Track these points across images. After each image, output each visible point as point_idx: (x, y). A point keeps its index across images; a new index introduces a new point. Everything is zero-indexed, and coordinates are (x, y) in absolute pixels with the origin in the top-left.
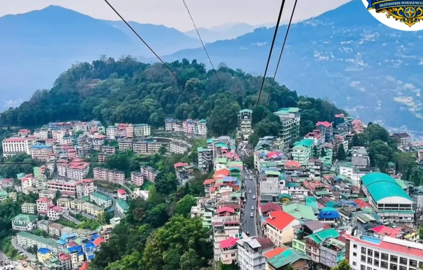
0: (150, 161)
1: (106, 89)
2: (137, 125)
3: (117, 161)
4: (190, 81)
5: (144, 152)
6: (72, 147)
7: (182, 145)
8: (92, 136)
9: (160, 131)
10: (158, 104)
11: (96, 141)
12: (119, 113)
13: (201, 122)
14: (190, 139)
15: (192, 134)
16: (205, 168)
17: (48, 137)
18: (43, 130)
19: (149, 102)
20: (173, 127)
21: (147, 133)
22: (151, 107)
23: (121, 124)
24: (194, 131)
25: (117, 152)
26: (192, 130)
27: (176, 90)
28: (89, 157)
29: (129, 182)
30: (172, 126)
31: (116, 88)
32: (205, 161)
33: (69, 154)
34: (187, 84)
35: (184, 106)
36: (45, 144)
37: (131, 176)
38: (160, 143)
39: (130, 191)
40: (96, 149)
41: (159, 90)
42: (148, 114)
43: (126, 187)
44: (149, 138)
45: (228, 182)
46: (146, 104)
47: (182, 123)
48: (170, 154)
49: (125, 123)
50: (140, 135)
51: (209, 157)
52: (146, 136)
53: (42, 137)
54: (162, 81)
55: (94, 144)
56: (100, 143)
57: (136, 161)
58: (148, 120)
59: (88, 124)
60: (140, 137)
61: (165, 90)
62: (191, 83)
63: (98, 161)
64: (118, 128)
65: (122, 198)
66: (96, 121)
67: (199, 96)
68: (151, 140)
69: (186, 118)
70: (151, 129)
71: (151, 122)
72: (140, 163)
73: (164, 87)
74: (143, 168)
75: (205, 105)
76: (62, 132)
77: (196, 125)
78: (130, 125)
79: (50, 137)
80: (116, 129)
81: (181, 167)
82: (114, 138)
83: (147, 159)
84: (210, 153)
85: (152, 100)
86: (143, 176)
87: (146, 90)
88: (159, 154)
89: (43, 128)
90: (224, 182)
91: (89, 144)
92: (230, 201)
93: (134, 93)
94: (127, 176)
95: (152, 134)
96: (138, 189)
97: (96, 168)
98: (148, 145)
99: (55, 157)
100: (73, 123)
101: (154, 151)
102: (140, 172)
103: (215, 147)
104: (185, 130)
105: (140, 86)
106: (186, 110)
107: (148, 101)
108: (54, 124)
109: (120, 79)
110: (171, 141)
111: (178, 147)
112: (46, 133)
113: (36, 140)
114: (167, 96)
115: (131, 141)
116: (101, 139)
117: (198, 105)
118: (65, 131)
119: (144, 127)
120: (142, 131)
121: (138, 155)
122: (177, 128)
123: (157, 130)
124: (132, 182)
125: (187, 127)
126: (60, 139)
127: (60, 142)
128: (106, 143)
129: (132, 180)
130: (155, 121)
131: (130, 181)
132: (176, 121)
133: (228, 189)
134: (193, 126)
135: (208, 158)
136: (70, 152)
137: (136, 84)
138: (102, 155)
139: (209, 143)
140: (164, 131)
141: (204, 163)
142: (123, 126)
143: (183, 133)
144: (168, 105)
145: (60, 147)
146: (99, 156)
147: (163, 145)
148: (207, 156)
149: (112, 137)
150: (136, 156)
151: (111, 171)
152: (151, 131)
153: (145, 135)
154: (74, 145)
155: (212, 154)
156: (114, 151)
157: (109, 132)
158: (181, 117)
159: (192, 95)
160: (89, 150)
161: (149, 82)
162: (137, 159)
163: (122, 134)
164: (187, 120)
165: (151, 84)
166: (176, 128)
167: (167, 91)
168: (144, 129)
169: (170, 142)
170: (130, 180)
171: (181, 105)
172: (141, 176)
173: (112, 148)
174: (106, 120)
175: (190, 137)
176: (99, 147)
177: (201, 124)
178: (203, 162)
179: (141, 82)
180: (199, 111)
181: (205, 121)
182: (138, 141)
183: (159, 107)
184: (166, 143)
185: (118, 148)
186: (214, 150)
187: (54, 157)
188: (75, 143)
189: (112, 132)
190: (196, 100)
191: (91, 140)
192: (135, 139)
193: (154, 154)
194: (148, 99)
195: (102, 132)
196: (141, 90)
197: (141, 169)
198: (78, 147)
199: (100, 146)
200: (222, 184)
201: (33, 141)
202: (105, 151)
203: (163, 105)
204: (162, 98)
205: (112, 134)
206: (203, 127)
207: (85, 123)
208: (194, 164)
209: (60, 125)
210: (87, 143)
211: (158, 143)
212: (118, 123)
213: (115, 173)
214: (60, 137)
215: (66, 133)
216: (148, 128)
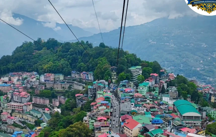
0: (63, 93)
1: (40, 56)
2: (56, 74)
3: (46, 93)
5: (60, 89)
7: (80, 85)
8: (32, 80)
10: (68, 63)
12: (47, 68)
13: (90, 73)
15: (85, 79)
16: (92, 97)
17: (9, 80)
18: (6, 76)
19: (63, 63)
20: (76, 76)
21: (62, 78)
22: (64, 65)
24: (87, 78)
26: (86, 77)
28: (30, 91)
29: (51, 104)
30: (75, 75)
33: (20, 89)
34: (83, 53)
35: (82, 64)
36: (7, 84)
39: (52, 109)
40: (34, 86)
41: (68, 56)
42: (62, 69)
43: (50, 107)
44: (62, 81)
45: (104, 104)
47: (80, 73)
49: (50, 73)
50: (58, 80)
51: (94, 91)
53: (5, 80)
55: (33, 84)
58: (62, 72)
59: (31, 73)
62: (85, 53)
63: (35, 93)
65: (47, 112)
66: (35, 72)
68: (64, 82)
70: (64, 77)
71: (64, 73)
72: (57, 94)
73: (71, 55)
75: (93, 64)
76: (16, 77)
77: (88, 75)
78: (53, 74)
80: (45, 76)
81: (79, 96)
82: (44, 81)
83: (61, 92)
84: (94, 89)
85: (64, 61)
88: (68, 90)
91: (30, 84)
92: (104, 114)
93: (55, 58)
94: (51, 101)
95: (64, 79)
96: (56, 108)
97: (34, 97)
98: (62, 85)
100: (22, 73)
101: (65, 88)
102: (57, 99)
104: (81, 77)
106: (83, 67)
108: (12, 73)
109: (48, 51)
110: (74, 83)
111: (78, 86)
112: (8, 78)
113: (2, 81)
114: (73, 59)
115: (53, 83)
117: (89, 64)
119: (60, 75)
120: (59, 77)
123: (67, 77)
125: (83, 76)
126: (15, 82)
128: (40, 83)
129: (53, 103)
130: (66, 72)
132: (77, 72)
133: (104, 107)
134: (86, 75)
138: (37, 90)
139: (94, 84)
140: (71, 77)
141: (91, 94)
142: (49, 75)
143: (80, 79)
145: (15, 86)
147: (70, 85)
150: (56, 91)
151: (42, 98)
153: (60, 80)
154: (22, 84)
155: (96, 90)
156: (44, 88)
157: (41, 78)
158: (80, 70)
160: (30, 87)
163: (48, 79)
164: (83, 72)
167: (72, 57)
171: (80, 64)
172: (58, 101)
173: (43, 86)
175: (84, 81)
176: (36, 86)
180: (89, 67)
181: (92, 72)
183: (68, 65)
184: (72, 84)
185: (46, 86)
186: (96, 87)
187: (11, 91)
191: (31, 82)
192: (55, 81)
194: (62, 61)
195: (37, 78)
196: (59, 56)
197: (58, 97)
198: (25, 86)
200: (101, 105)
202: (39, 88)
203: (71, 64)
204: (70, 61)
205: (43, 79)
206: (91, 76)
207: (29, 73)
208: (86, 95)
209: (16, 74)
210: (29, 83)
211: (67, 84)
212: (46, 73)
213: (44, 99)
214: (15, 80)
215: (18, 78)
216: (62, 76)
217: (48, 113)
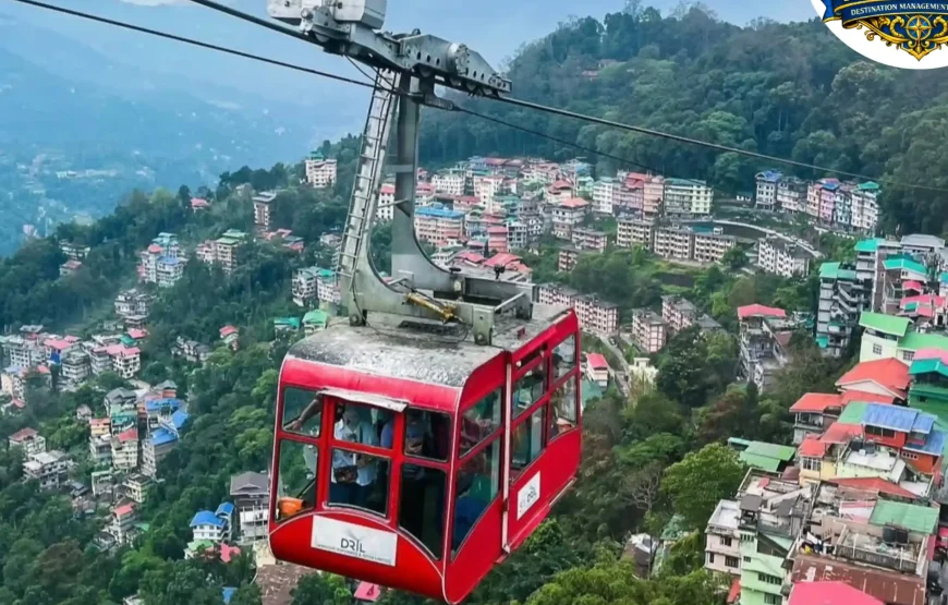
0: (692, 286)
1: (623, 84)
2: (675, 180)
3: (604, 273)
4: (849, 68)
5: (683, 259)
6: (501, 221)
7: (794, 253)
8: (552, 199)
9: (739, 205)
10: (747, 128)
11: (560, 214)
12: (632, 143)
13: (864, 190)
14: (824, 235)
15: (832, 222)
16: (837, 338)
17: (465, 191)
18: (454, 172)
19: (720, 122)
20: (779, 198)
21: (702, 206)
22: (725, 134)
23: (634, 175)
24: (840, 214)
25: (609, 249)
26: (834, 210)
27: (806, 94)
28: (536, 253)
29: (625, 336)
30: (776, 193)
31: (646, 83)
32: (840, 312)
33: (491, 239)
34: (837, 77)
35: (819, 139)
36: (451, 208)
37: (631, 321)
38: (731, 237)
39: (624, 362)
40: (560, 233)
41: (755, 92)
42: (713, 154)
43: (613, 348)
44: (703, 219)
45: (889, 433)
46: (711, 126)
47: (806, 186)
48: (752, 273)
49: (643, 172)
50: (680, 210)
51: (855, 300)
52: (698, 215)
53: (450, 189)
54: (768, 68)
55: (556, 220)
56: (570, 218)
57: (654, 281)
58: (710, 169)
59: (561, 168)
60: (679, 215)
61: (773, 90)
62: (851, 75)
63: (556, 267)
64: (624, 185)
65: (595, 378)
66: (580, 164)
67: (871, 113)
68: (710, 226)
69: (822, 175)
70: (714, 198)
71: (716, 177)
72: (666, 287)
73: (773, 83)
74: (669, 304)
75: (882, 141)
76: (492, 181)
77: (847, 196)
78: (656, 180)
79: (468, 191)
80: (619, 186)
81: (760, 320)
82: (611, 211)
83: (686, 279)
84: (860, 287)
85: (729, 115)
86: (665, 326)
87: (721, 89)
88: (722, 269)
89: (456, 169)
90: (869, 429)
91: (542, 219)
92: (872, 548)
93: (686, 96)
94: (623, 320)
95: (716, 210)
96: (643, 362)
97: (546, 285)
98: (697, 240)
99: (459, 242)
100: (527, 165)
101: (713, 258)
102: (661, 314)
103: (881, 269)
104: (811, 210)
105: (705, 78)
106: (824, 150)
107: (716, 118)
108: (482, 160)
109: (664, 62)
110: (764, 234)
111: (779, 255)
112: (459, 180)
113: (435, 194)
114: (775, 110)
115: (651, 224)
116: (576, 209)
117: (863, 138)
118: (501, 181)
119: (695, 188)
120: (686, 199)
121: (663, 265)
122: (788, 200)
123: (733, 201)
124: (633, 337)
125: (821, 201)
126: (486, 200)
127: (486, 206)
128: (588, 220)
129: (635, 332)
130: (728, 175)
131: (628, 335)
132: (790, 180)
133: (885, 464)
134: (838, 199)
135: (854, 305)
136: (492, 234)
137: (699, 73)
138: (569, 252)
139: (862, 253)
140: (752, 205)
141: (836, 320)
142: (637, 180)
143: (803, 216)
144: (776, 135)
145: (478, 219)
146: (561, 253)
147: (738, 244)
148: (848, 297)
149: (607, 209)
150: (658, 267)
151: (580, 297)
152: (713, 203)
153: (693, 210)
154: (508, 216)
155: (868, 293)
156: (602, 244)
157: (600, 193)
158: (805, 174)
159: (849, 110)
160: (541, 235)
161: (732, 69)
162: (657, 276)
163: (632, 201)
164: (824, 181)
165: (736, 74)
166: (786, 199)
167: (776, 95)
168: (695, 193)
169: (763, 240)
170: (629, 331)
171: (812, 134)
172: (658, 326)
173: (597, 237)
174: (600, 160)
175: (821, 231)
176: (567, 229)
177: (863, 197)
178: (834, 315)
179: (712, 67)
180: (861, 157)
181: (877, 186)
182: (670, 224)
183: (746, 136)
184: (748, 241)
185: (615, 238)
186: (875, 278)
187: (455, 241)
188: (511, 212)
189: (606, 194)
190: (859, 123)
191: (549, 207)
192: (662, 218)
193: (708, 266)
194: (718, 114)
195: (584, 192)
196: (707, 90)
197: (664, 304)
198: (513, 224)
199: (570, 226)
200: (860, 436)
201: (425, 198)
202: (578, 243)
203: (761, 131)
204: (759, 113)
205: (606, 200)
206: (867, 206)
207: (555, 165)
208: (803, 316)
209: (496, 166)
210: (538, 215)
211: (725, 237)
212: (625, 171)
213: (591, 304)
214: (486, 195)
215: (502, 185)
216: (706, 192)
217: (597, 381)
